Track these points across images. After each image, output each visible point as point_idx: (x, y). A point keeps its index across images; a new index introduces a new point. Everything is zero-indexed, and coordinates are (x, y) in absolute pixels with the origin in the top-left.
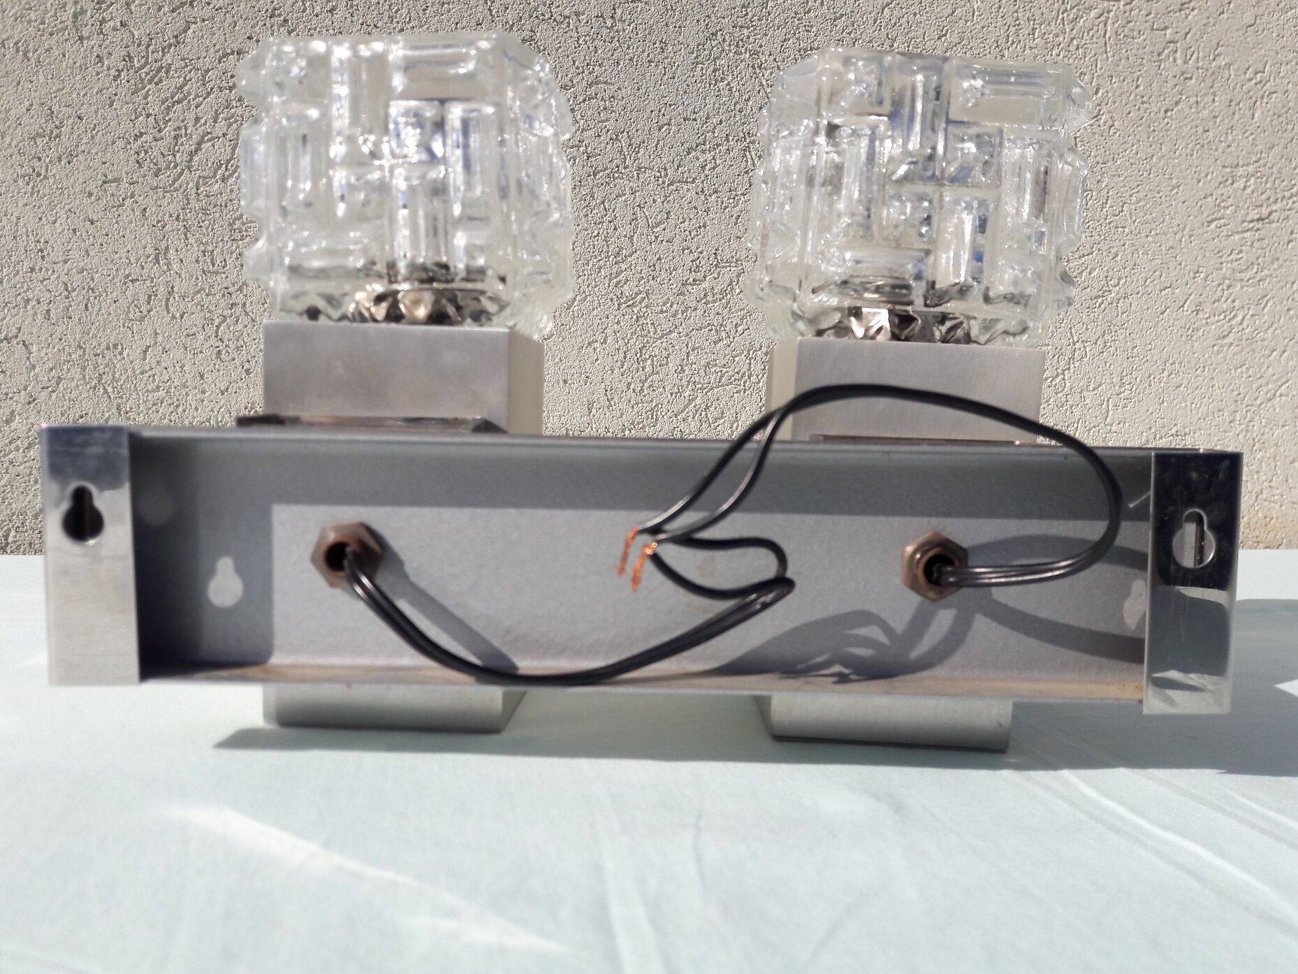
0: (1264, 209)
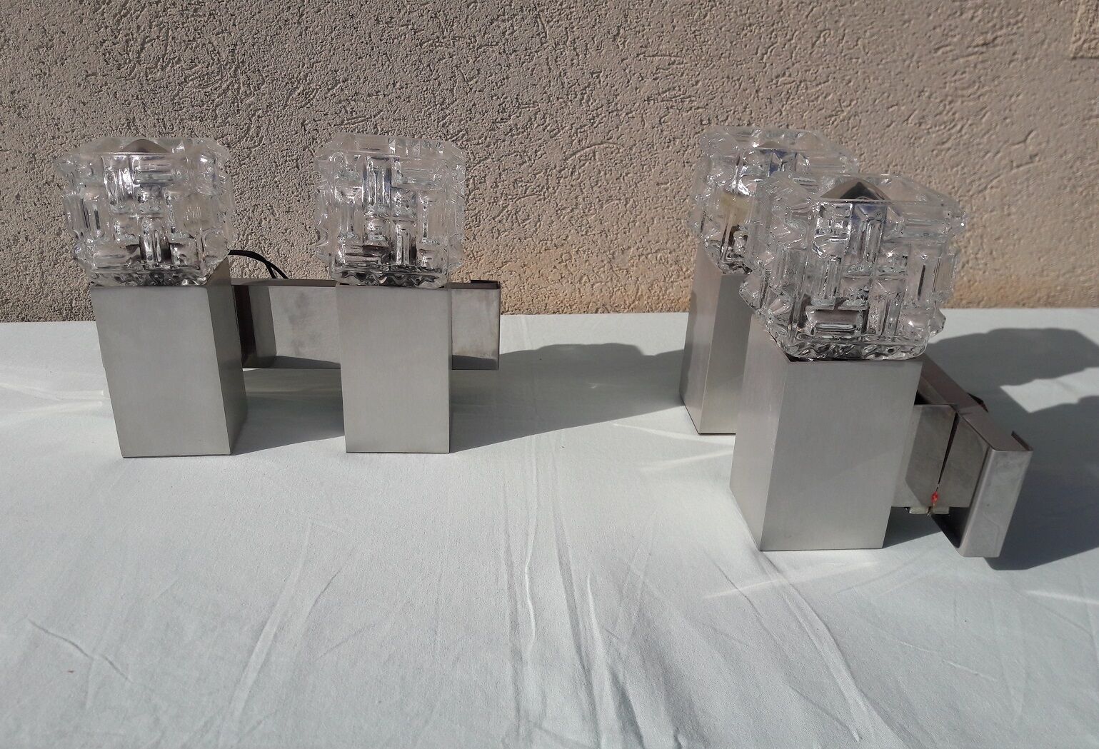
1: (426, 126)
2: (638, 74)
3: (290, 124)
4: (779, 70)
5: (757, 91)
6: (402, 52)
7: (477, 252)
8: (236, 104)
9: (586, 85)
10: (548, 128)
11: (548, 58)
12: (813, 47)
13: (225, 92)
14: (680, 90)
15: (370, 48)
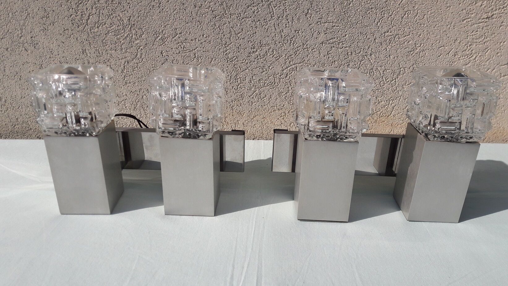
0: (490, 13)
1: (218, 54)
2: (317, 31)
3: (156, 53)
4: (386, 29)
5: (375, 39)
6: (207, 21)
7: (242, 111)
8: (131, 43)
9: (293, 36)
10: (275, 56)
11: (274, 24)
12: (402, 19)
13: (126, 38)
14: (337, 39)
15: (192, 19)
